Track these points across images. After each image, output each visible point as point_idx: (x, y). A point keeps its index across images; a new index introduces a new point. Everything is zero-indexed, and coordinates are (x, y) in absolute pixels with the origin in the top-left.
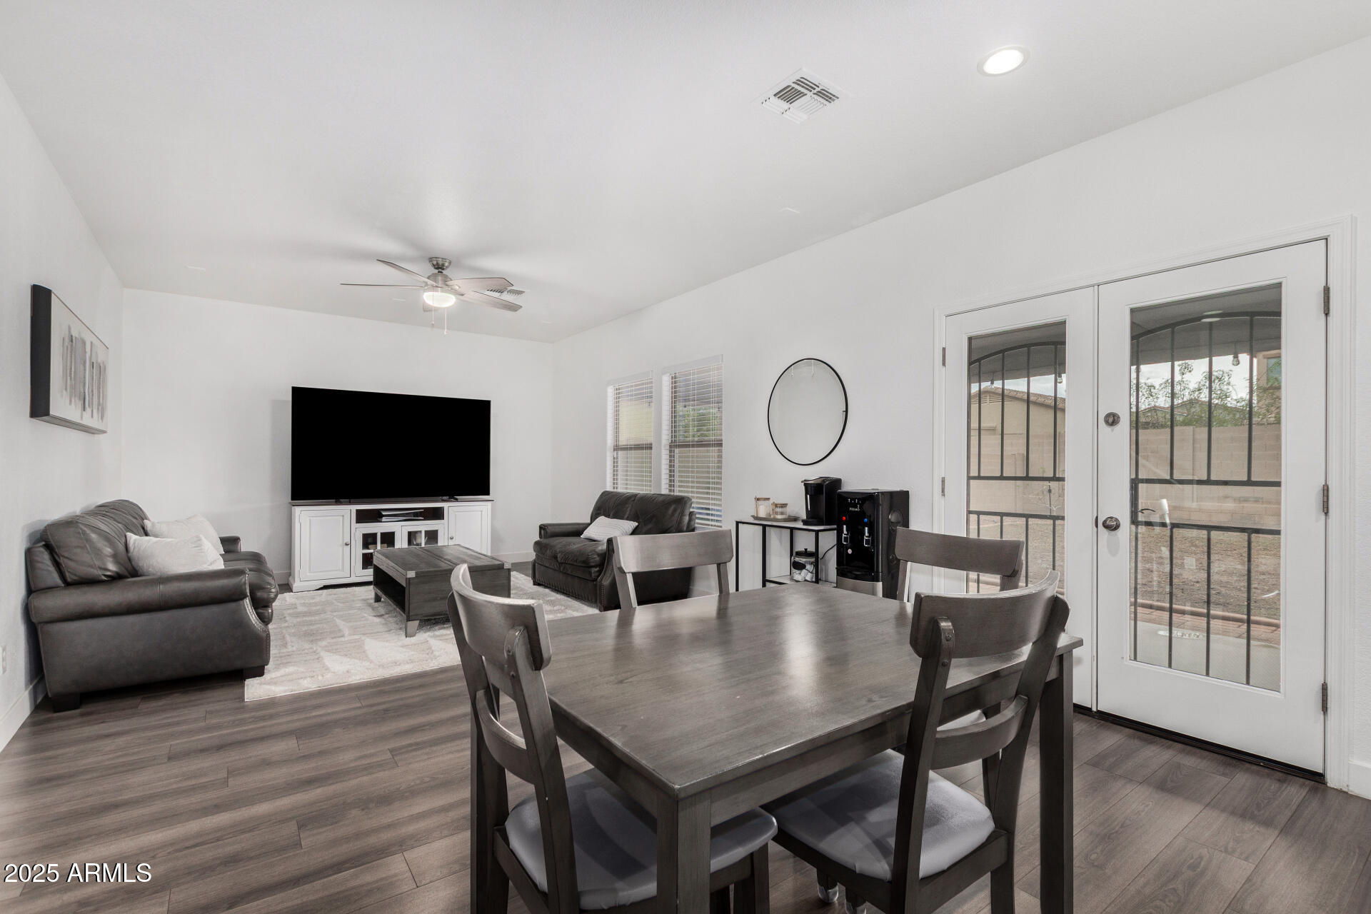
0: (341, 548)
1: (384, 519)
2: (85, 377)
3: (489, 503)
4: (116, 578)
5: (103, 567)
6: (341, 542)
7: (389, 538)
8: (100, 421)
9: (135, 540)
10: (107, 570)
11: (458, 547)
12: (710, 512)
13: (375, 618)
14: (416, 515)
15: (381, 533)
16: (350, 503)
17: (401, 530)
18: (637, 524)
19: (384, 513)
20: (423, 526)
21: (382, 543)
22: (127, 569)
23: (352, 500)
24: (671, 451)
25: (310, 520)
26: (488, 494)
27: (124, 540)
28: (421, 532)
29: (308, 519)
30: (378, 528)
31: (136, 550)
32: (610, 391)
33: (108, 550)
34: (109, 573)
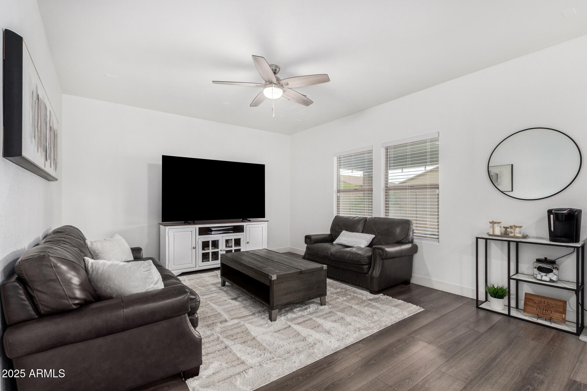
0: (191, 250)
1: (213, 233)
2: (46, 135)
3: (266, 223)
4: (84, 305)
5: (72, 296)
6: (191, 247)
7: (215, 244)
8: (55, 171)
9: (92, 264)
10: (77, 299)
11: (264, 250)
12: (427, 229)
13: (231, 300)
14: (229, 230)
15: (212, 241)
16: (194, 224)
17: (221, 238)
18: (374, 236)
19: (213, 229)
20: (233, 236)
21: (212, 246)
22: (91, 294)
23: (196, 222)
24: (386, 192)
25: (174, 234)
26: (264, 217)
27: (83, 265)
28: (232, 240)
29: (173, 233)
30: (210, 238)
31: (95, 272)
32: (335, 159)
33: (76, 281)
34: (77, 302)
